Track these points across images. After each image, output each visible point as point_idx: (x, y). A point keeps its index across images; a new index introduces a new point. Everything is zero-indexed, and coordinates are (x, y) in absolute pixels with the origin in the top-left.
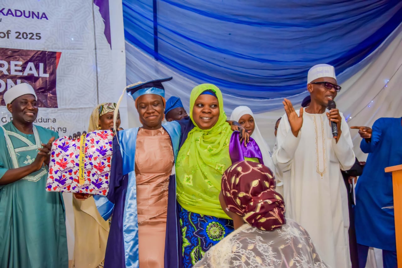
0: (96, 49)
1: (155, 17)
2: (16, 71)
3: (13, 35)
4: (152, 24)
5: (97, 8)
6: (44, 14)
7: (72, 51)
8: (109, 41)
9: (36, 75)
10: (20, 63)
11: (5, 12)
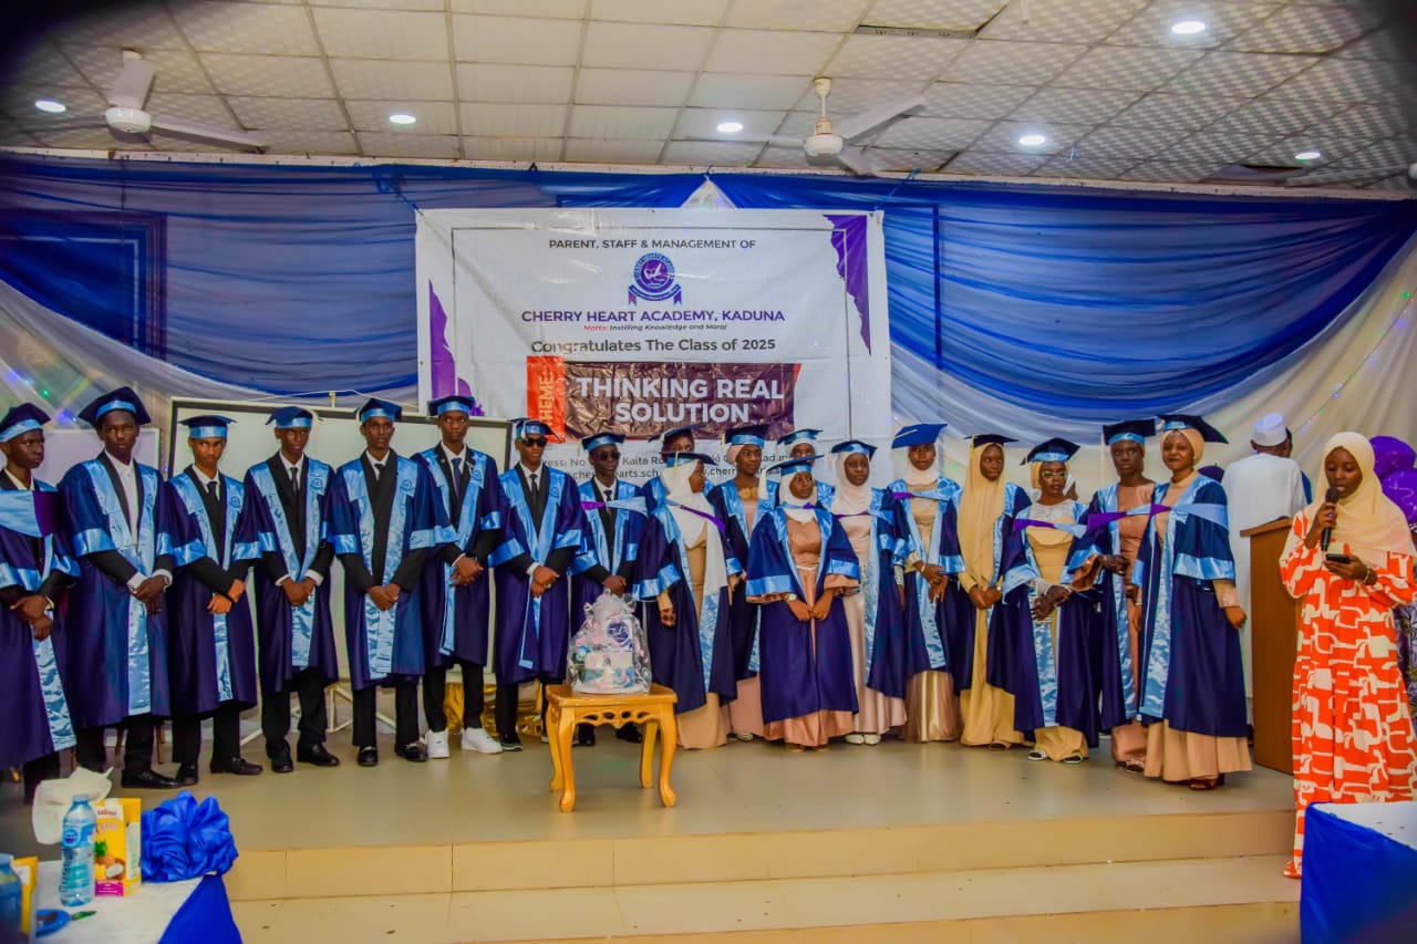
0: (848, 355)
1: (938, 304)
2: (743, 392)
3: (739, 345)
4: (932, 315)
5: (851, 298)
6: (779, 313)
7: (815, 361)
8: (868, 343)
9: (767, 397)
10: (748, 381)
11: (731, 315)
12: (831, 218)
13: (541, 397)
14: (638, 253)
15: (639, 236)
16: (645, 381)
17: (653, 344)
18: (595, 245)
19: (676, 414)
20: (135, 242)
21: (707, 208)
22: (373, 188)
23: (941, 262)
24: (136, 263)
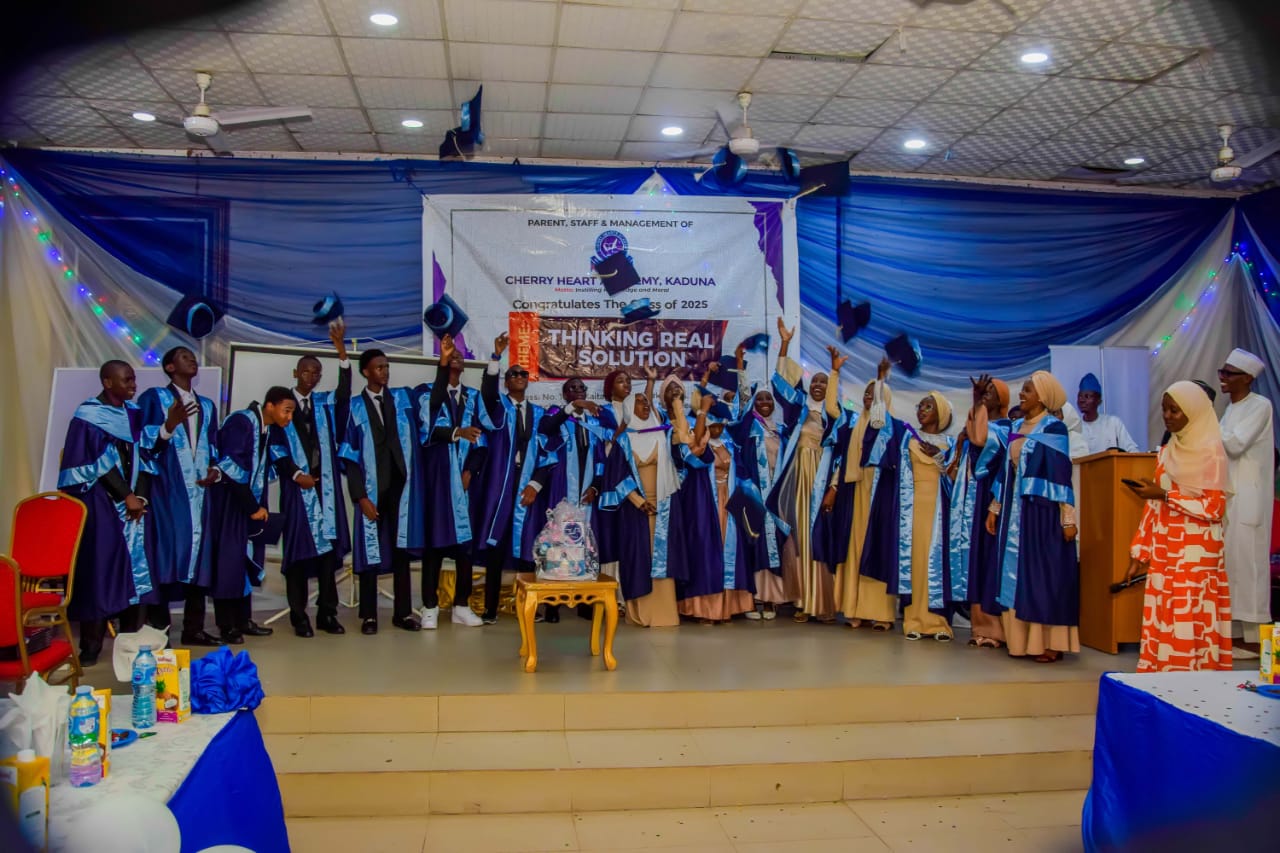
0: (766, 315)
1: (839, 273)
2: (681, 343)
3: (679, 305)
4: (835, 283)
5: (769, 268)
6: (712, 279)
7: (740, 319)
8: (782, 304)
9: (701, 347)
10: (686, 334)
11: (673, 281)
12: (754, 203)
13: (520, 345)
14: (599, 230)
15: (600, 217)
16: (603, 332)
17: (610, 303)
18: (565, 223)
19: (627, 360)
20: (206, 221)
21: (654, 195)
22: (391, 178)
23: (842, 241)
24: (206, 237)
